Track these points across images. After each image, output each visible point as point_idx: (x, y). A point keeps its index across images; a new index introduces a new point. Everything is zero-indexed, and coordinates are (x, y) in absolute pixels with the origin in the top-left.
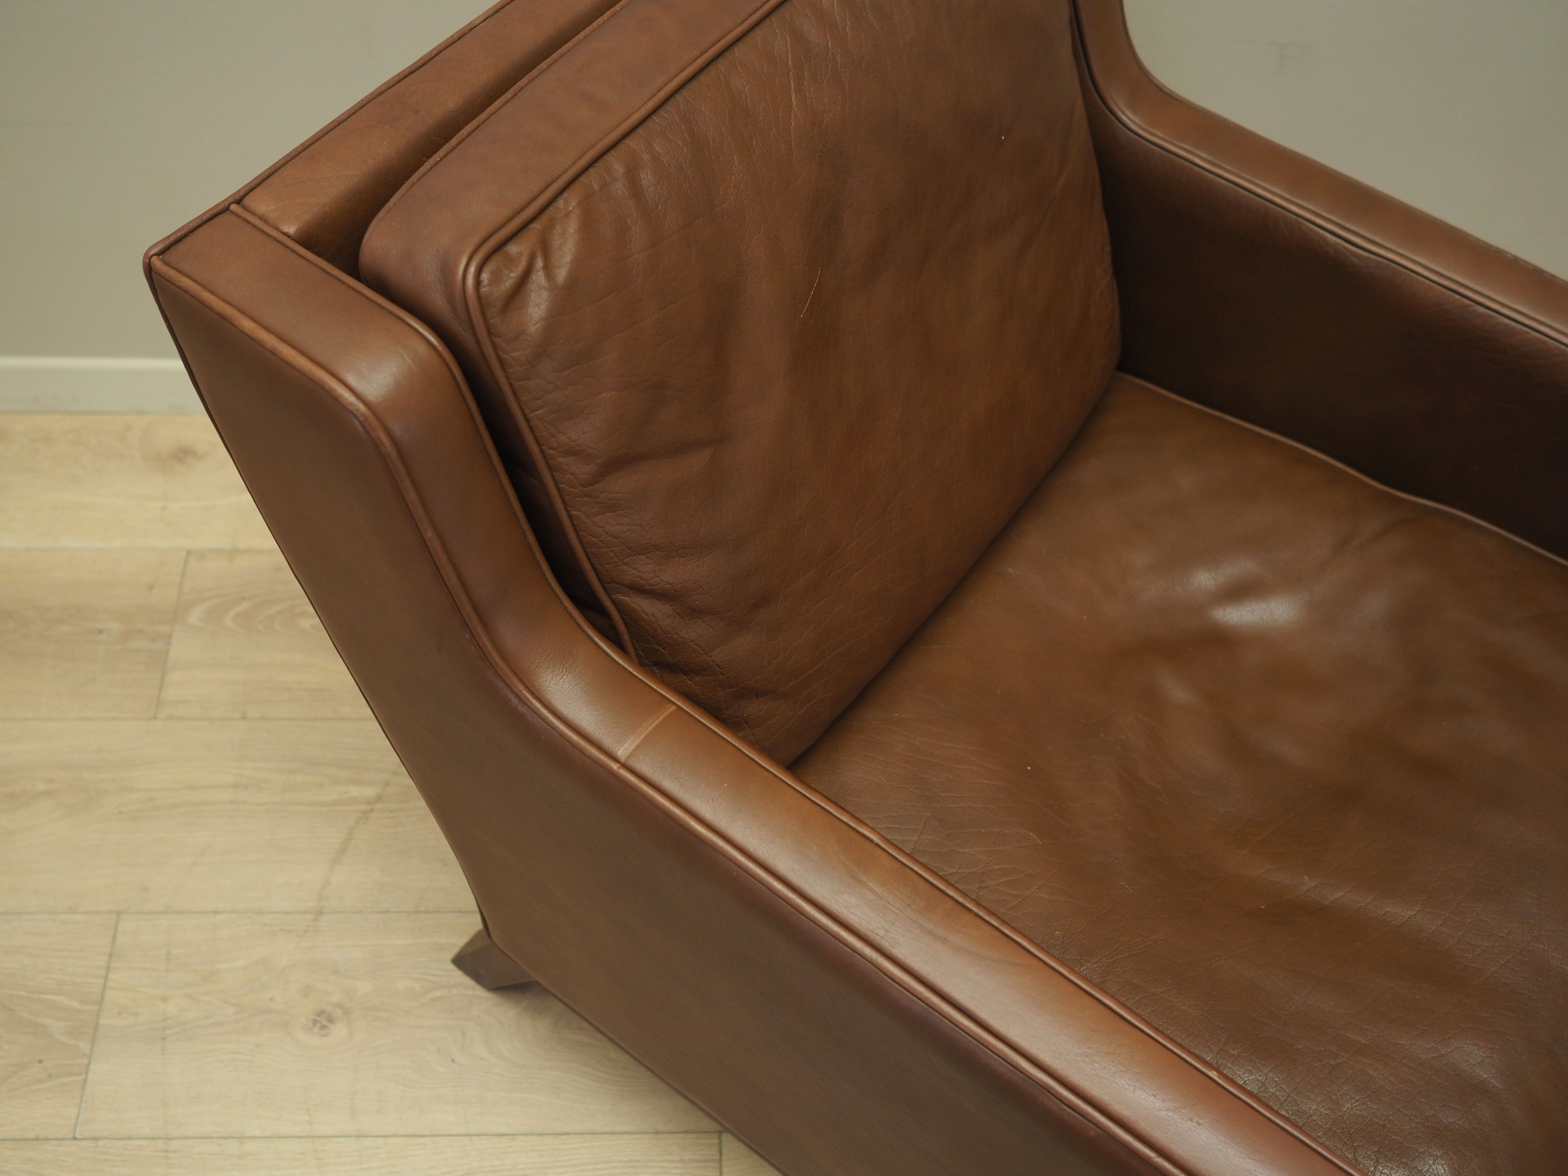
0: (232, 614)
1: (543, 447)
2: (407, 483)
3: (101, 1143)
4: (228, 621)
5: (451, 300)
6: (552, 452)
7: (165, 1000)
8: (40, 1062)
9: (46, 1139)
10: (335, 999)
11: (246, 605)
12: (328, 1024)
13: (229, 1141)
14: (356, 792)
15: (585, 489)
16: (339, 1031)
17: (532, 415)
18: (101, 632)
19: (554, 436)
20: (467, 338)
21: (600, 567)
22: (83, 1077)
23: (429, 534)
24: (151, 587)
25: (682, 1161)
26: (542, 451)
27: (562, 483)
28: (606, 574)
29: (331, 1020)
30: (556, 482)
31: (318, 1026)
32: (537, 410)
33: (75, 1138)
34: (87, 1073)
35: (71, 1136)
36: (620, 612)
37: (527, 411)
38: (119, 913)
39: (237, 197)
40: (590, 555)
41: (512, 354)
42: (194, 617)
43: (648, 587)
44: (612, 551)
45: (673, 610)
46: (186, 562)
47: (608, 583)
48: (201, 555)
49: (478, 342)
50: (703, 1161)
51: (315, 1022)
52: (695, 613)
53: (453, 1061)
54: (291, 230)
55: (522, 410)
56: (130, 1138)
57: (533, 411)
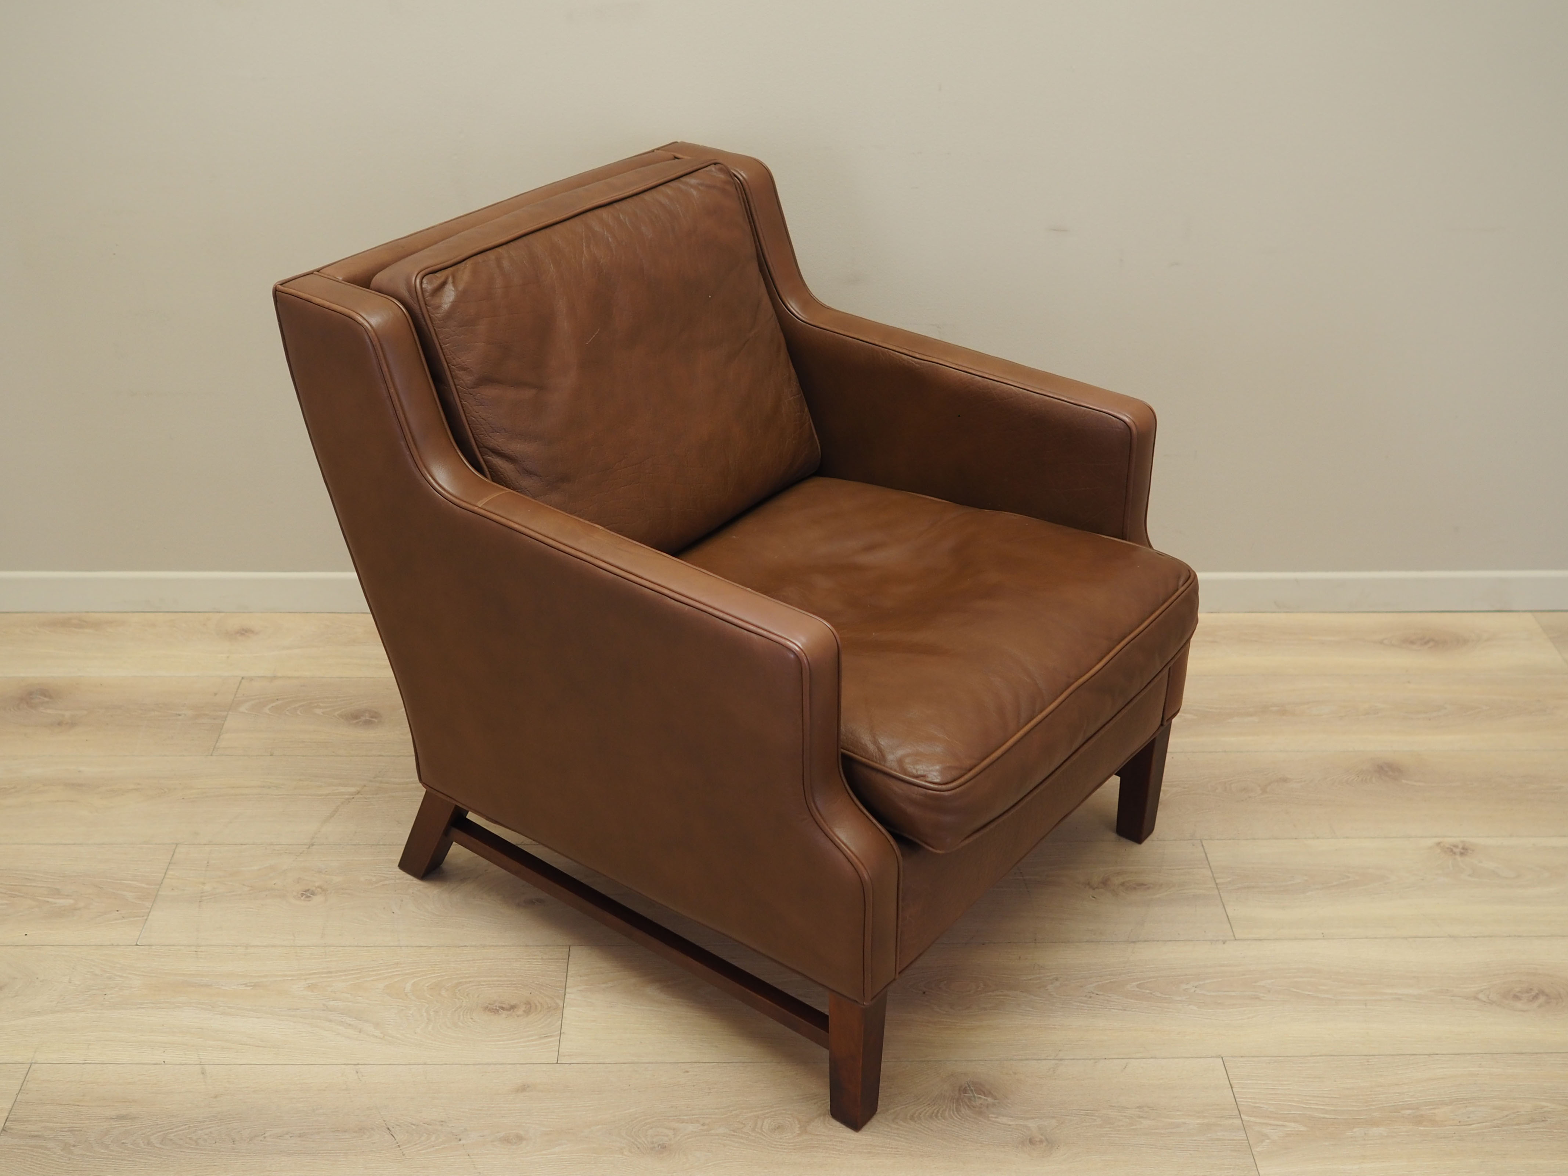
0: (270, 706)
1: (449, 365)
2: (383, 361)
3: (153, 947)
4: (266, 710)
5: (409, 291)
6: (453, 367)
7: (204, 884)
8: (118, 911)
9: (118, 945)
10: (317, 884)
11: (279, 702)
12: (312, 896)
13: (239, 947)
14: (342, 789)
15: (469, 390)
16: (317, 899)
17: (444, 346)
18: (180, 715)
19: (454, 359)
20: (416, 307)
21: (477, 437)
22: (146, 918)
23: (392, 391)
24: (216, 694)
25: (542, 959)
26: (448, 366)
27: (458, 385)
28: (480, 441)
29: (313, 894)
30: (455, 385)
31: (304, 896)
32: (447, 344)
33: (137, 945)
34: (148, 916)
35: (135, 944)
36: (488, 467)
37: (441, 344)
38: (177, 844)
39: (318, 270)
40: (472, 429)
41: (436, 315)
42: (243, 709)
43: (501, 451)
44: (483, 427)
45: (516, 468)
46: (240, 682)
47: (482, 448)
48: (251, 679)
49: (421, 309)
50: (557, 959)
51: (302, 895)
52: (529, 473)
53: (393, 913)
54: (341, 279)
55: (440, 344)
56: (174, 945)
57: (445, 344)
